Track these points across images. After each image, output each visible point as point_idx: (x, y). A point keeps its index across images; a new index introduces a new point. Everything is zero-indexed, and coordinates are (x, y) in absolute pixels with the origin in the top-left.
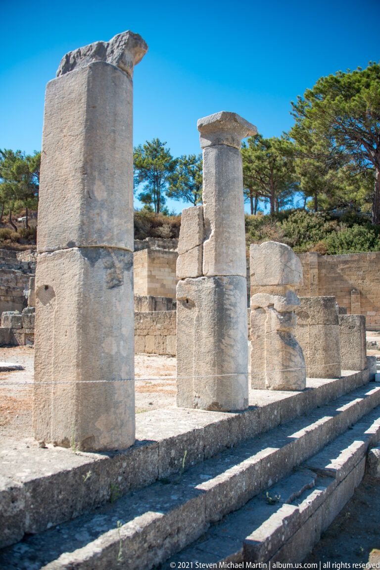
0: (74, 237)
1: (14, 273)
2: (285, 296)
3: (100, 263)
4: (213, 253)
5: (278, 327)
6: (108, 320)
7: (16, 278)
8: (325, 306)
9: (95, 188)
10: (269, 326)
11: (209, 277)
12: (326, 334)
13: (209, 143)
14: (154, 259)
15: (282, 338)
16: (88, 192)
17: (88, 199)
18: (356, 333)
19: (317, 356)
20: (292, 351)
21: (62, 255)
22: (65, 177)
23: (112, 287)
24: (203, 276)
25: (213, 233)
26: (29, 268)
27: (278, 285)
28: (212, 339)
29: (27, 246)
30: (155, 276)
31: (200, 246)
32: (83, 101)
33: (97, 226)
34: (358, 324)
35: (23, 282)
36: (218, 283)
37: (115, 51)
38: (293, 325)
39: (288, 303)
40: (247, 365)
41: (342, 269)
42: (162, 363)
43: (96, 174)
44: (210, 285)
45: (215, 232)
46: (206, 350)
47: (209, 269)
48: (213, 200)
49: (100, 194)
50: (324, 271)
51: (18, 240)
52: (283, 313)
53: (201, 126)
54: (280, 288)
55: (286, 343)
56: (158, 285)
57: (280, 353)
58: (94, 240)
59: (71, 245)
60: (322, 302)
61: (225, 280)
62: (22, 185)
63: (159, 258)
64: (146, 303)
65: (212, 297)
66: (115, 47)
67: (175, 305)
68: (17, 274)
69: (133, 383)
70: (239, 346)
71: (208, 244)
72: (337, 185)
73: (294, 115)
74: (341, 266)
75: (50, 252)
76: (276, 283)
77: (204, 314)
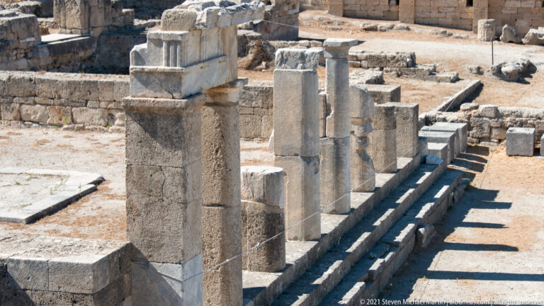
0: (298, 152)
2: (362, 126)
3: (312, 164)
4: (333, 124)
5: (357, 148)
8: (386, 114)
9: (309, 131)
11: (331, 138)
12: (386, 138)
15: (360, 155)
16: (305, 133)
17: (305, 137)
18: (409, 124)
19: (379, 155)
20: (367, 165)
21: (290, 159)
24: (326, 137)
25: (332, 112)
27: (358, 118)
28: (332, 174)
31: (324, 119)
34: (412, 115)
36: (336, 142)
37: (312, 61)
38: (367, 146)
39: (365, 132)
43: (308, 125)
44: (331, 143)
45: (335, 112)
47: (330, 134)
48: (333, 93)
49: (311, 134)
52: (361, 138)
54: (359, 120)
55: (362, 159)
57: (359, 166)
58: (309, 154)
59: (296, 155)
60: (384, 111)
61: (340, 141)
65: (332, 151)
71: (330, 119)
75: (283, 156)
76: (356, 116)
77: (327, 159)
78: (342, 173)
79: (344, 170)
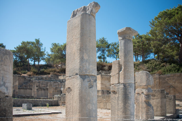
0: (77, 72)
1: (58, 83)
2: (147, 89)
3: (86, 80)
4: (123, 75)
5: (145, 100)
6: (89, 98)
7: (58, 84)
8: (161, 92)
9: (84, 55)
10: (142, 100)
11: (122, 84)
12: (161, 102)
13: (121, 38)
14: (103, 78)
15: (146, 103)
16: (82, 57)
17: (82, 59)
18: (172, 101)
19: (158, 109)
20: (149, 108)
21: (74, 78)
22: (74, 52)
23: (90, 88)
24: (120, 83)
26: (63, 81)
28: (122, 104)
29: (62, 74)
30: (103, 83)
31: (119, 73)
32: (79, 26)
33: (85, 68)
34: (173, 98)
35: (61, 86)
36: (125, 85)
38: (150, 99)
39: (148, 92)
40: (134, 112)
41: (167, 79)
42: (106, 112)
43: (84, 51)
44: (122, 86)
45: (124, 69)
46: (121, 108)
47: (122, 81)
48: (123, 58)
49: (86, 57)
50: (161, 80)
51: (59, 72)
52: (146, 95)
53: (118, 33)
54: (146, 87)
55: (147, 105)
56: (104, 86)
57: (145, 108)
58: (84, 73)
59: (77, 74)
60: (160, 91)
61: (127, 85)
62: (60, 54)
63: (104, 77)
64: (100, 92)
65: (122, 90)
66: (89, 7)
67: (110, 93)
68: (59, 83)
69: (97, 118)
70: (132, 106)
71: (121, 73)
72: (166, 50)
73: (151, 26)
74: (167, 78)
75: (70, 76)
76: (144, 85)
77: (120, 96)
78: (128, 103)
79: (129, 102)
